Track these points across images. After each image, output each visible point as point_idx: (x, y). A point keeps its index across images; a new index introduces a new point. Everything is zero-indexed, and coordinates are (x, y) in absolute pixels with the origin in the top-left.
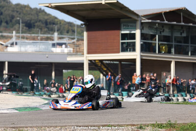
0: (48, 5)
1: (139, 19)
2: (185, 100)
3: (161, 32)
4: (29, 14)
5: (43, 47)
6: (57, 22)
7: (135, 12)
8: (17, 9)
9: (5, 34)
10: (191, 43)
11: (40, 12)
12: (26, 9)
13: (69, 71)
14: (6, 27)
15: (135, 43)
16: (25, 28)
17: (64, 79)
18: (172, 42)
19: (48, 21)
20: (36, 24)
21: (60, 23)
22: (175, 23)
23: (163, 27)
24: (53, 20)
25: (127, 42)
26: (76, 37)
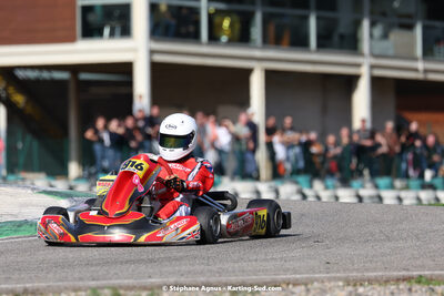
18: (253, 3)
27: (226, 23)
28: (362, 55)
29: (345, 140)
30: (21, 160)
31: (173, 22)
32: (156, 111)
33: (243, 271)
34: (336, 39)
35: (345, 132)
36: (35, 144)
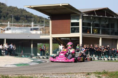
0: (29, 7)
1: (81, 14)
2: (108, 59)
3: (93, 22)
4: (17, 12)
5: (25, 30)
6: (33, 16)
7: (79, 10)
8: (10, 9)
9: (3, 24)
10: (111, 28)
11: (23, 11)
12: (15, 9)
13: (40, 44)
14: (4, 20)
15: (79, 27)
16: (14, 20)
17: (38, 49)
18: (100, 27)
19: (28, 16)
20: (21, 18)
21: (35, 17)
22: (102, 16)
23: (95, 19)
24: (30, 15)
25: (75, 27)
26: (44, 25)
34: (114, 33)
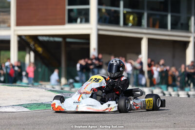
18: (144, 9)
27: (131, 18)
28: (191, 32)
29: (183, 70)
30: (40, 76)
31: (108, 16)
32: (100, 56)
33: (137, 127)
34: (179, 25)
35: (183, 66)
36: (47, 69)
